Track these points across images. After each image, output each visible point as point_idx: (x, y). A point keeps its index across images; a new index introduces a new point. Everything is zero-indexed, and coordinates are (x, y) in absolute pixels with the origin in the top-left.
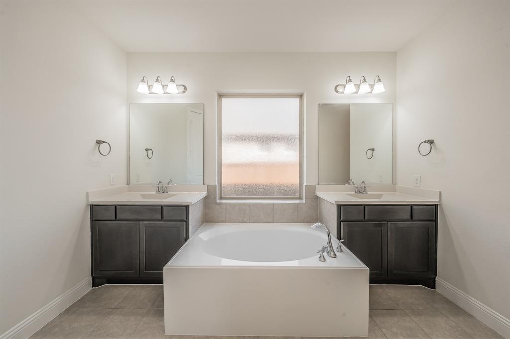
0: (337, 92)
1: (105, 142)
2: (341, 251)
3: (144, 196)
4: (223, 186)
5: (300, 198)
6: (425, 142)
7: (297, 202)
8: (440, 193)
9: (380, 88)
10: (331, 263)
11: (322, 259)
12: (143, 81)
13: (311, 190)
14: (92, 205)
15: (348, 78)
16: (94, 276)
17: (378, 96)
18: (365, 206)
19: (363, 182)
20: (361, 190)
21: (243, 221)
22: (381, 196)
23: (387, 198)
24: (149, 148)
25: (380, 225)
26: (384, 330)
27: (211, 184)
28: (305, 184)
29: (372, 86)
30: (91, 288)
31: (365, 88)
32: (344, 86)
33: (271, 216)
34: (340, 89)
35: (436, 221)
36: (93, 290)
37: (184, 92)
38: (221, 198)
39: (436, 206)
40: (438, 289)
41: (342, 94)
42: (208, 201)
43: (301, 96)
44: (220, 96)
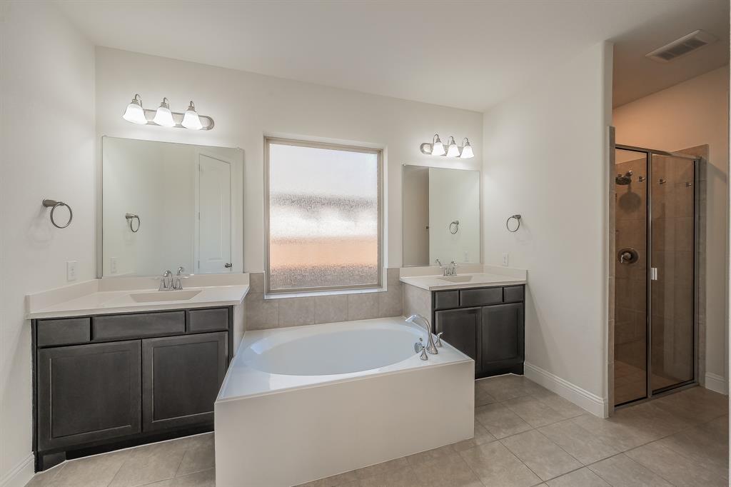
0: (423, 151)
1: (62, 204)
2: (441, 346)
3: (137, 298)
4: (271, 274)
5: (379, 285)
6: (513, 217)
7: (376, 291)
8: (527, 271)
9: (468, 153)
10: (434, 360)
11: (424, 357)
12: (135, 101)
13: (394, 274)
14: (37, 320)
15: (436, 137)
16: (39, 450)
17: (467, 161)
18: (459, 290)
19: (452, 262)
20: (449, 272)
21: (305, 324)
22: (469, 278)
23: (477, 280)
24: (132, 213)
25: (474, 311)
26: (487, 427)
27: (255, 271)
28: (386, 266)
29: (461, 149)
30: (33, 475)
31: (453, 151)
32: (431, 146)
33: (344, 311)
34: (426, 149)
35: (523, 302)
36: (36, 477)
37: (209, 128)
38: (269, 292)
39: (524, 285)
40: (526, 374)
41: (430, 155)
42: (252, 298)
43: (380, 152)
44: (268, 140)
